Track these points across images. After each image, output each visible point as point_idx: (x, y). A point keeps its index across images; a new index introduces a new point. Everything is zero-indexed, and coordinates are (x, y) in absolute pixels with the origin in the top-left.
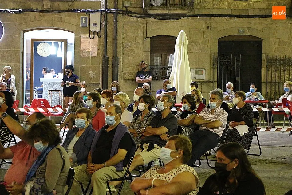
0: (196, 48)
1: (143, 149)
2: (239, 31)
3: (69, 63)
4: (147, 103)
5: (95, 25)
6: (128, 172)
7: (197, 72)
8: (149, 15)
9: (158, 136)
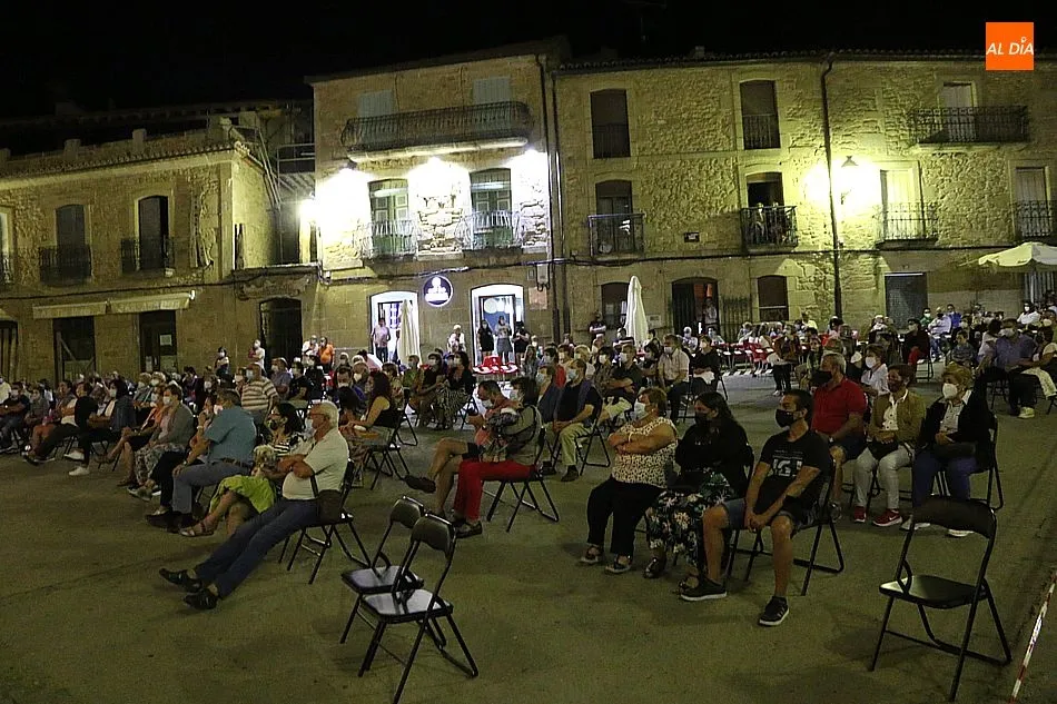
0: (649, 293)
1: (607, 403)
2: (692, 273)
3: (518, 320)
4: (607, 354)
5: (543, 277)
6: (595, 427)
7: (652, 319)
8: (599, 263)
9: (623, 388)
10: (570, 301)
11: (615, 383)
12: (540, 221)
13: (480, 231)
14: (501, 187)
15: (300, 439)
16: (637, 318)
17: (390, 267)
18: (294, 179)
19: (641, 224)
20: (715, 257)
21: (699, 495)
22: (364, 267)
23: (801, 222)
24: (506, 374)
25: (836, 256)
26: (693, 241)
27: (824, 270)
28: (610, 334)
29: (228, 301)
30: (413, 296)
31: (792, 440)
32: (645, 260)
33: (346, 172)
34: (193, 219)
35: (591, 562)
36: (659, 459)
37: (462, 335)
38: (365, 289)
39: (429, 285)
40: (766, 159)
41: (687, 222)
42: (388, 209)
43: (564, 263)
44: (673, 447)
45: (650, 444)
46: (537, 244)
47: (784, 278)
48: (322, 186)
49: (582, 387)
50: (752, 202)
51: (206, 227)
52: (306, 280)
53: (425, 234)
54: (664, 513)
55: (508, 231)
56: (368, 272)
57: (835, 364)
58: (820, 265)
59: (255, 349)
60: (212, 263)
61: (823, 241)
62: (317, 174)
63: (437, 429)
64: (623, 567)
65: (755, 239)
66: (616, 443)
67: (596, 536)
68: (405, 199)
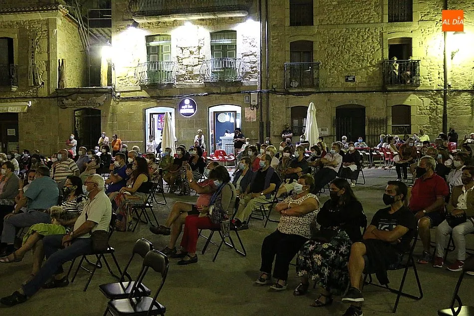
0: (321, 113)
2: (349, 101)
3: (238, 126)
5: (254, 101)
7: (322, 130)
8: (289, 93)
9: (296, 173)
10: (271, 116)
11: (291, 170)
12: (254, 65)
13: (216, 71)
14: (230, 42)
15: (83, 199)
16: (312, 129)
17: (158, 91)
18: (99, 32)
19: (318, 69)
20: (364, 92)
21: (329, 244)
22: (141, 91)
23: (423, 70)
24: (228, 161)
25: (445, 93)
26: (351, 81)
27: (436, 102)
28: (295, 139)
29: (53, 109)
30: (172, 110)
31: (392, 212)
32: (320, 92)
33: (132, 29)
34: (30, 55)
35: (262, 283)
36: (307, 220)
37: (203, 136)
38: (141, 104)
39: (182, 104)
40: (402, 29)
41: (348, 69)
42: (158, 54)
43: (268, 92)
44: (316, 212)
45: (302, 210)
46: (251, 80)
47: (409, 107)
48: (115, 37)
49: (268, 171)
50: (391, 56)
51: (39, 61)
52: (104, 97)
53: (181, 71)
54: (307, 255)
55: (233, 71)
56: (144, 94)
57: (429, 164)
58: (434, 99)
59: (71, 140)
60: (43, 83)
61: (437, 83)
62: (113, 29)
63: (180, 195)
64: (281, 287)
65: (391, 81)
66: (281, 208)
67: (266, 267)
68: (169, 48)
